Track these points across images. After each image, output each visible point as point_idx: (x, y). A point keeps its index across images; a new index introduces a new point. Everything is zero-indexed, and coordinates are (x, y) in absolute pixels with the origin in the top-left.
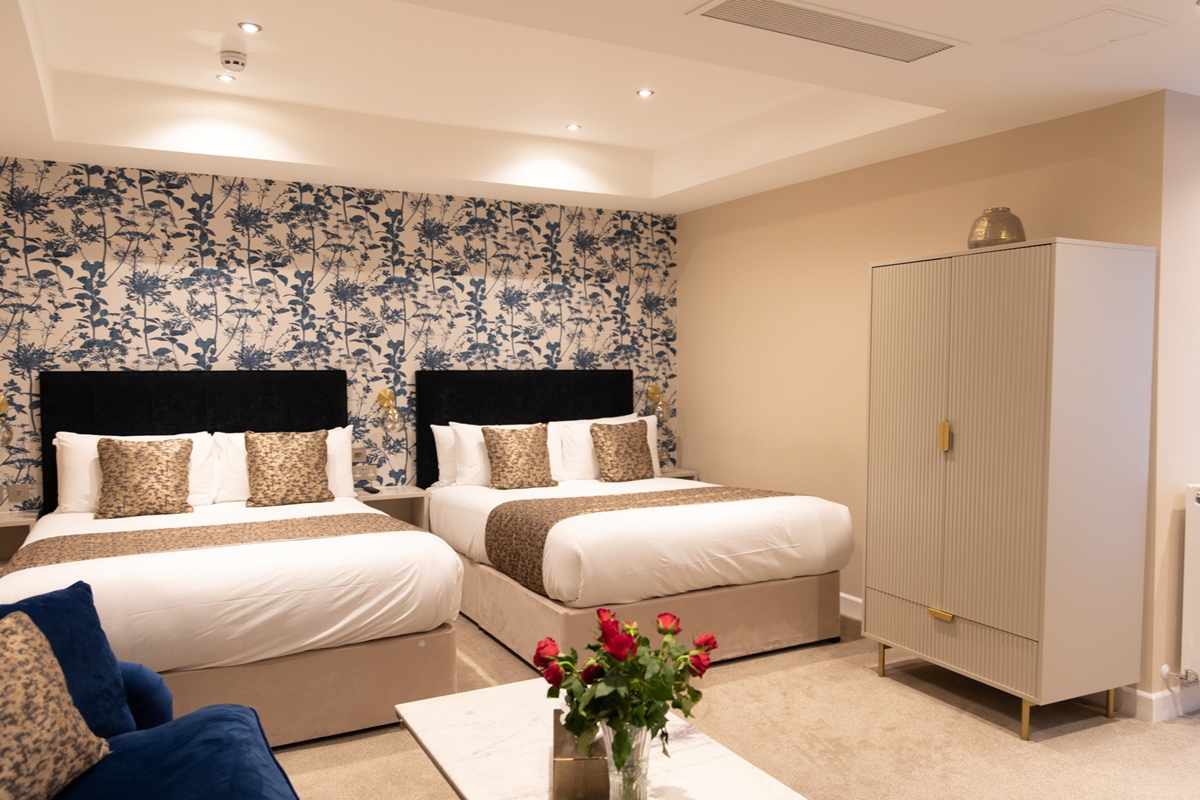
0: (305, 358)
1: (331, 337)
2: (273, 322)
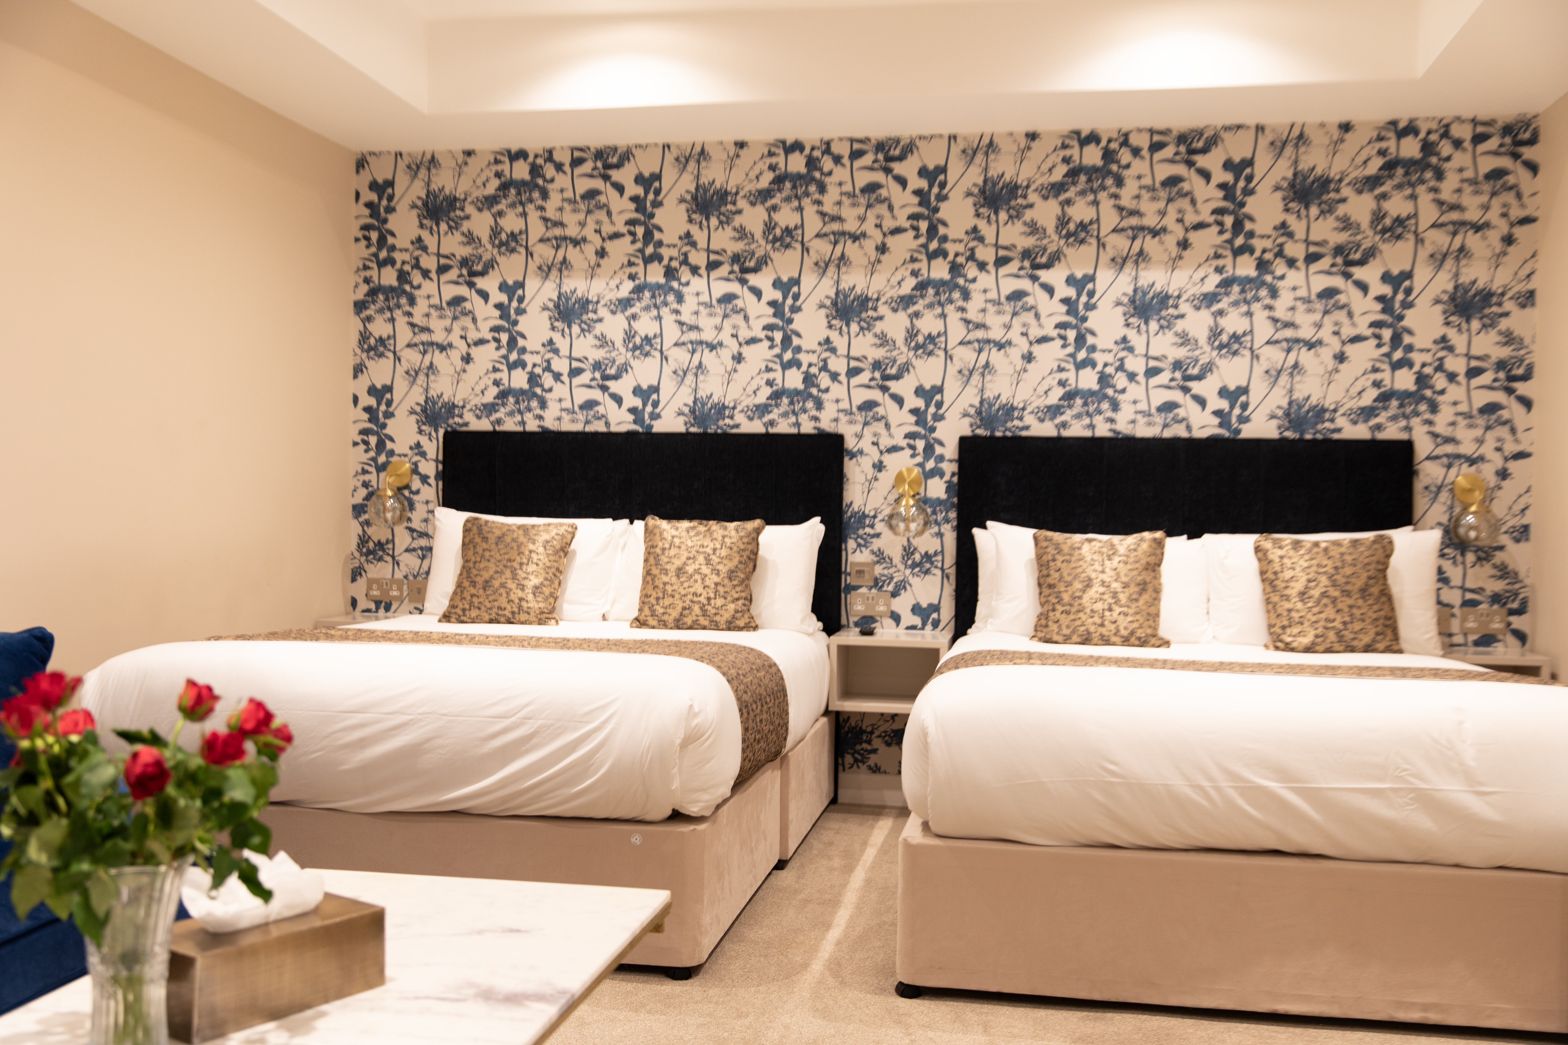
0: (785, 415)
1: (824, 380)
2: (738, 358)
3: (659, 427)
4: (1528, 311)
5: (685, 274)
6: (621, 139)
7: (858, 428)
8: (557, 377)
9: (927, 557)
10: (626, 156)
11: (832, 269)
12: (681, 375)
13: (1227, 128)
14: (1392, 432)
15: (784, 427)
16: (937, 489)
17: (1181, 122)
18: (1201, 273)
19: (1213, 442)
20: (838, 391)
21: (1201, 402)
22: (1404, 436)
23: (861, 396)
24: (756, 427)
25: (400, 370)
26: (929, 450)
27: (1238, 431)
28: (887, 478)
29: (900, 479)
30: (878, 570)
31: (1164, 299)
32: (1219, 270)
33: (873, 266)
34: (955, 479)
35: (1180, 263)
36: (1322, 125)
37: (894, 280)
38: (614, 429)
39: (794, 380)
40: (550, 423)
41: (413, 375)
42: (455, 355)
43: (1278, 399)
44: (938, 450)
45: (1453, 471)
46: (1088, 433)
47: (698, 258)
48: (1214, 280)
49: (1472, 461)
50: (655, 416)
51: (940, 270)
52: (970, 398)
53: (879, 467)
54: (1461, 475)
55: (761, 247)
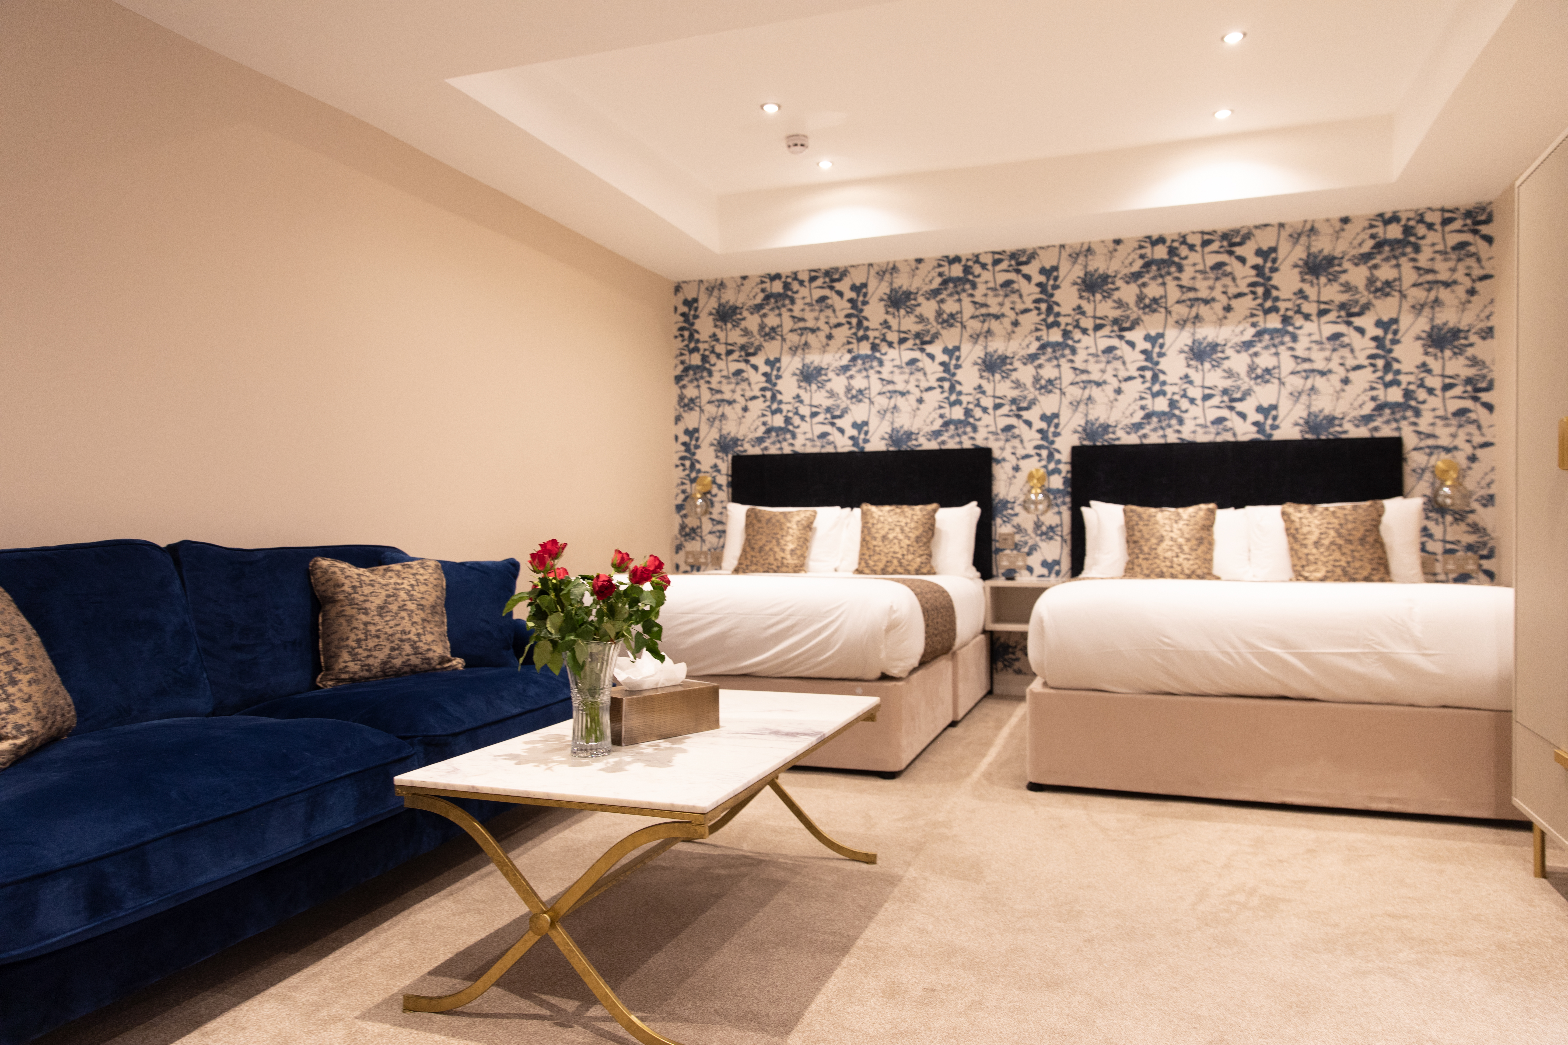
0: (952, 437)
1: (978, 413)
2: (920, 401)
3: (869, 448)
4: (1489, 341)
5: (884, 348)
6: (841, 263)
7: (1001, 443)
8: (803, 418)
9: (1051, 528)
10: (844, 273)
11: (982, 339)
12: (883, 413)
13: (1257, 227)
14: (1387, 432)
15: (952, 445)
16: (1057, 482)
17: (1223, 225)
18: (1241, 328)
19: (1253, 443)
20: (987, 419)
21: (1243, 416)
22: (1395, 434)
23: (1003, 422)
24: (933, 445)
25: (704, 418)
26: (1050, 456)
27: (1271, 435)
28: (1022, 476)
29: (1031, 476)
30: (1018, 538)
31: (1214, 347)
32: (1254, 325)
33: (1010, 335)
34: (1069, 476)
35: (1225, 321)
36: (1328, 220)
37: (1024, 344)
38: (840, 450)
39: (958, 413)
40: (799, 449)
41: (711, 421)
42: (738, 407)
43: (1300, 412)
44: (1057, 456)
45: (1434, 458)
46: (1162, 441)
47: (893, 337)
48: (1251, 331)
49: (1448, 450)
50: (866, 441)
51: (1055, 336)
52: (1078, 420)
53: (1016, 469)
54: (1440, 461)
55: (934, 327)
